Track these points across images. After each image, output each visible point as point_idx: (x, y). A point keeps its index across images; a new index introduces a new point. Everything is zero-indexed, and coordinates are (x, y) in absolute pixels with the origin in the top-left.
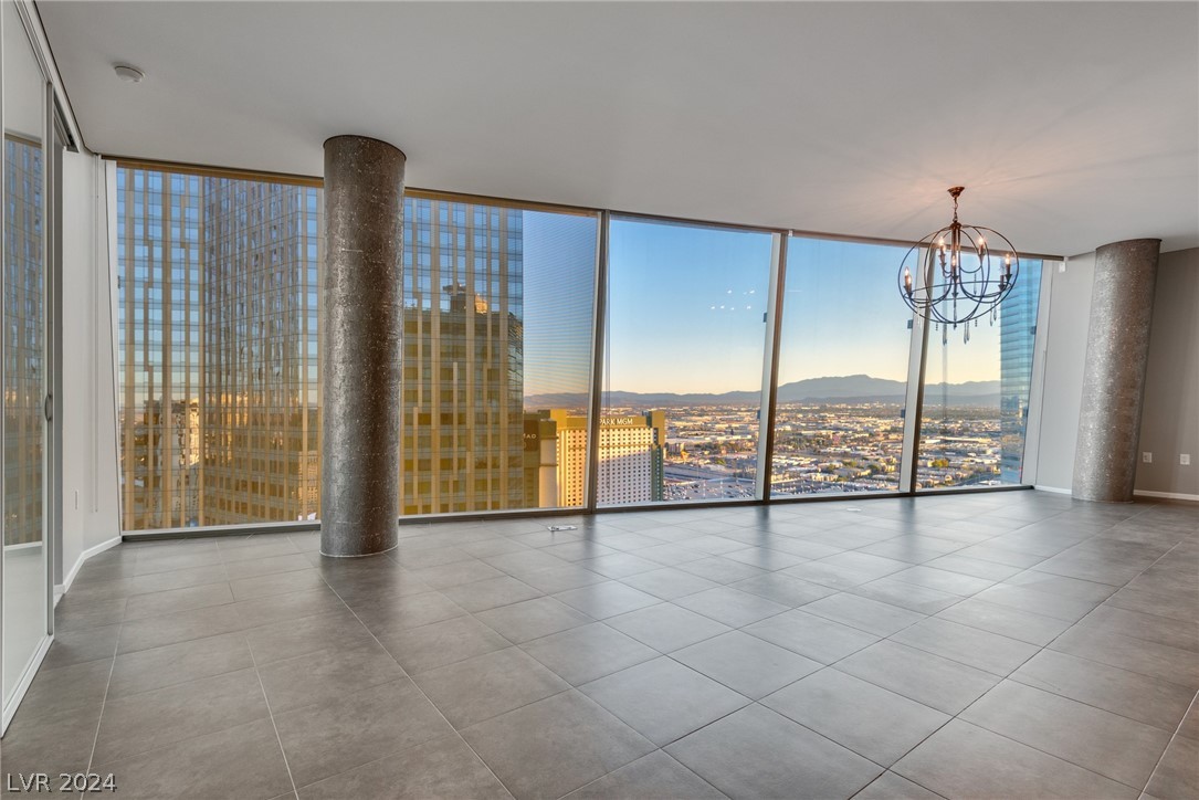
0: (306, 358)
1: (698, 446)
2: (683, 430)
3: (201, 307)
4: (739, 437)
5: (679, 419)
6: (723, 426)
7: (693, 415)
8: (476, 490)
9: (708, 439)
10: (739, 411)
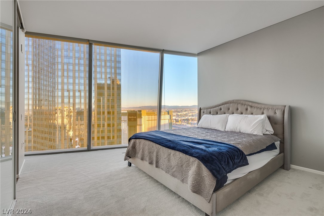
0: (58, 96)
1: (184, 119)
2: (180, 115)
3: (32, 82)
4: (194, 117)
5: (179, 112)
6: (191, 114)
7: (183, 111)
8: (117, 132)
9: (186, 118)
10: (195, 110)
